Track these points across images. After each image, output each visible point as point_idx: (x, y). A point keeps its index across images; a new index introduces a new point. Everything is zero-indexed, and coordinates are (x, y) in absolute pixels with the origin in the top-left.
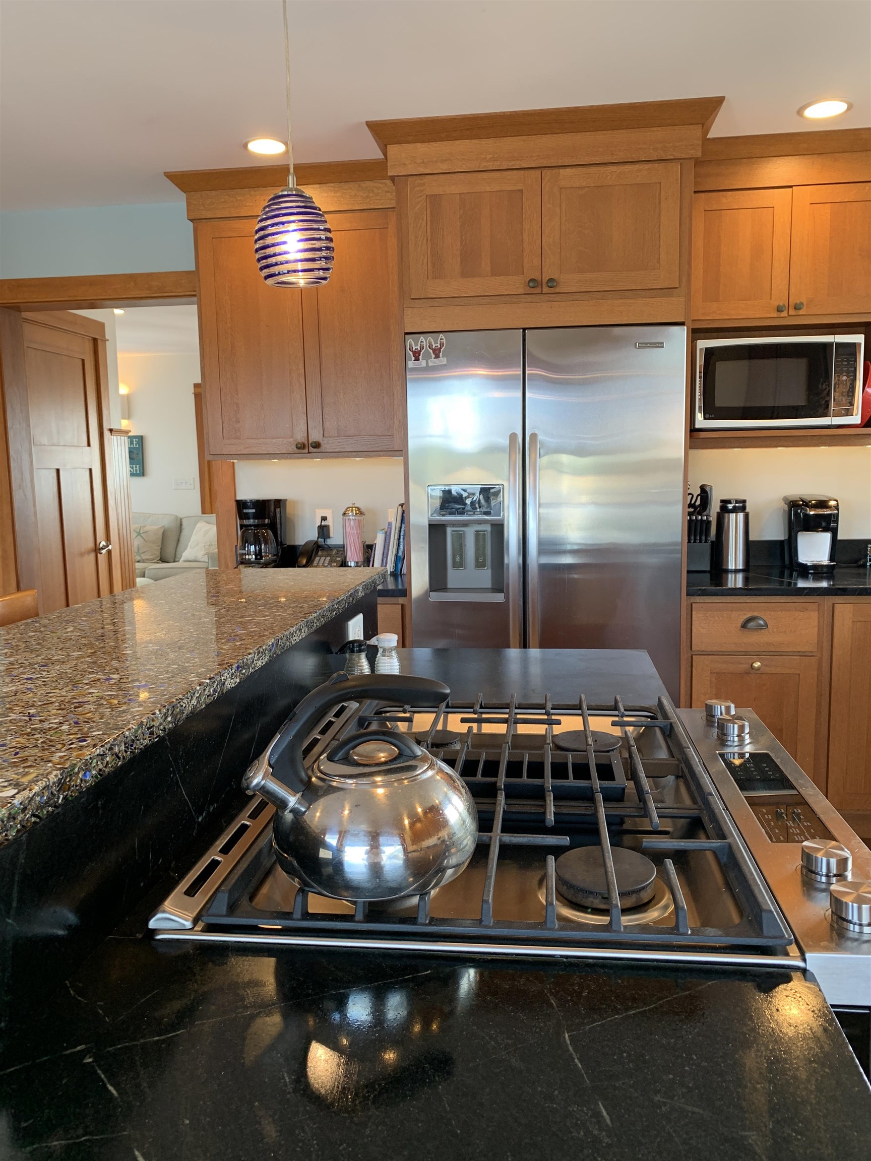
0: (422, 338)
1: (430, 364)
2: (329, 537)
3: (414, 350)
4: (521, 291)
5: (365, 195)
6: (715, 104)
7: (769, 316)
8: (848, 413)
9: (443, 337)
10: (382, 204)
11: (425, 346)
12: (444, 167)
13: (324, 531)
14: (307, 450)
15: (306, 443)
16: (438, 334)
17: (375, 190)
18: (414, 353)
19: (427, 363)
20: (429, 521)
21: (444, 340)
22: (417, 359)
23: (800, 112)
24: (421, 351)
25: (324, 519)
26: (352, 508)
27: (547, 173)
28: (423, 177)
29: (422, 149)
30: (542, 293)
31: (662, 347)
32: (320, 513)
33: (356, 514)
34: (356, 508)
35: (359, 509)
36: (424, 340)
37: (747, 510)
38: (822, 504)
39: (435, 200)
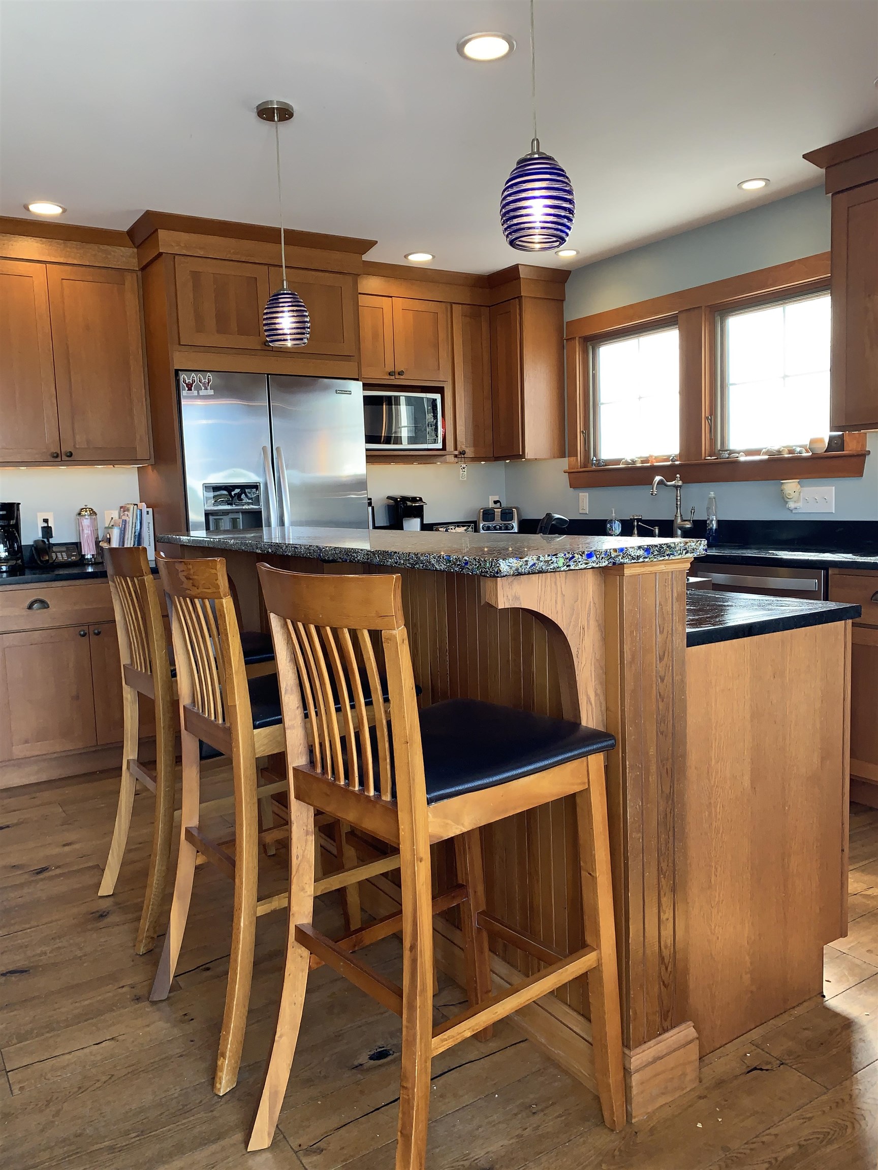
0: (193, 374)
1: (201, 394)
2: (52, 537)
3: (187, 382)
4: (259, 348)
5: (104, 256)
6: (371, 244)
7: (384, 378)
8: (435, 442)
9: (210, 375)
10: (118, 265)
11: (196, 380)
12: (201, 253)
13: (47, 531)
14: (60, 458)
15: (59, 452)
16: (206, 373)
17: (113, 253)
18: (187, 385)
19: (198, 393)
20: (205, 510)
21: (211, 377)
22: (190, 389)
23: (406, 256)
24: (193, 384)
25: (46, 521)
26: (86, 509)
27: (272, 268)
28: (186, 257)
29: (184, 237)
30: (272, 351)
31: (351, 394)
32: (41, 517)
33: (91, 514)
34: (89, 508)
35: (92, 510)
36: (195, 376)
37: (372, 505)
38: (414, 499)
39: (196, 276)
